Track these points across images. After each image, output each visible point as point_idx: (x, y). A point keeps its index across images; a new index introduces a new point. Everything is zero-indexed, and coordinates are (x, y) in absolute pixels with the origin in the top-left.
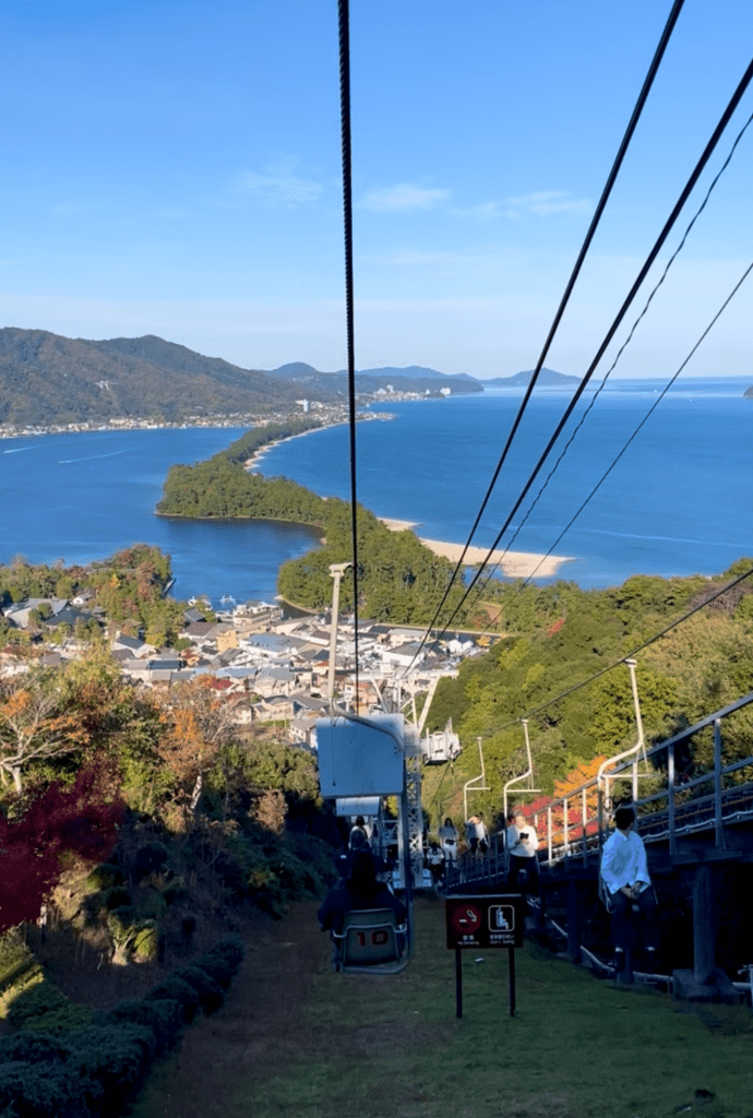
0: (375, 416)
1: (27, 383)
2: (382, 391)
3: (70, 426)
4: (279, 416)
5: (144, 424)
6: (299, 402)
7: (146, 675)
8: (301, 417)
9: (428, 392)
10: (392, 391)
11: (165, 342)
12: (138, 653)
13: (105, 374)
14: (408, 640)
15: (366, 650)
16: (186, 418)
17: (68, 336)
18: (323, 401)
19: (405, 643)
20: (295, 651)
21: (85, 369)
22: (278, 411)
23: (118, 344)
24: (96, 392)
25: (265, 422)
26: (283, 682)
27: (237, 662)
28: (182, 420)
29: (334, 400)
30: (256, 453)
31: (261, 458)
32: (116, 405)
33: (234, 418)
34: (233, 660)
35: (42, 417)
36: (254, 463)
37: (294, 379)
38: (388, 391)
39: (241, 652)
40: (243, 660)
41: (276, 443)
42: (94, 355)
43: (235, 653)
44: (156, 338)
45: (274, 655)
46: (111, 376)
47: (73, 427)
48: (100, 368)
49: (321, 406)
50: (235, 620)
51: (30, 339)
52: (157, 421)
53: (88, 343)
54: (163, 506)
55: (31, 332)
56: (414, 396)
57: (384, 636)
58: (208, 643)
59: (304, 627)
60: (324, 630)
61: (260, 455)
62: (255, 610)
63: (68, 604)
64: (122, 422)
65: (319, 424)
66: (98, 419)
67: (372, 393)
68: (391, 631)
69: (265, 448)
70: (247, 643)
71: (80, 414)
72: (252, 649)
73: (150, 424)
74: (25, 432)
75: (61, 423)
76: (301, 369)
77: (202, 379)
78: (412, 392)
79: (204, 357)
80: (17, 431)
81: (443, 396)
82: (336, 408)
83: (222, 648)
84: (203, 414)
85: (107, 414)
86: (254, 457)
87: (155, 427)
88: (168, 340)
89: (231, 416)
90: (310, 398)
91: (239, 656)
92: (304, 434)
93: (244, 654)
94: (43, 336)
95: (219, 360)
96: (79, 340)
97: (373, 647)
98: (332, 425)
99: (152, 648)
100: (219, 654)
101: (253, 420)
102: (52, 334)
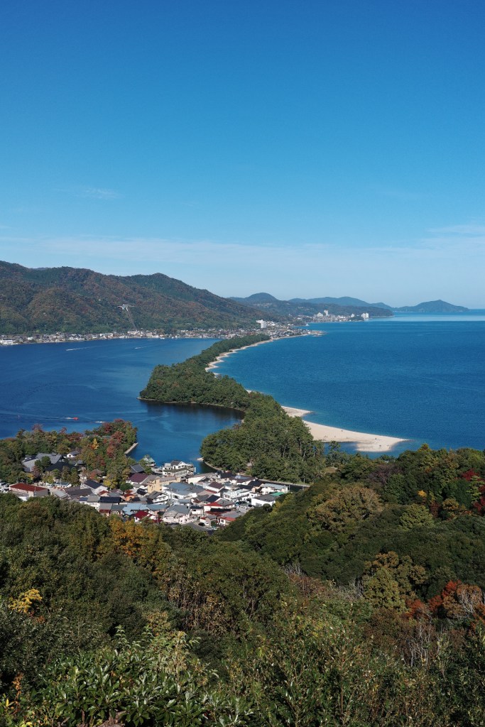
0: (309, 333)
1: (74, 305)
2: (320, 315)
3: (101, 335)
4: (242, 331)
5: (150, 335)
6: (259, 322)
7: (97, 506)
8: (258, 332)
9: (353, 316)
10: (327, 314)
11: (168, 278)
12: (96, 491)
13: (127, 299)
14: (272, 491)
15: (244, 496)
16: (178, 331)
17: (103, 273)
18: (275, 321)
19: (271, 493)
20: (195, 495)
21: (114, 296)
22: (241, 327)
23: (138, 278)
24: (119, 311)
25: (232, 336)
26: (181, 514)
27: (158, 500)
28: (175, 333)
29: (284, 320)
30: (218, 358)
31: (221, 361)
32: (131, 321)
33: (211, 332)
34: (155, 499)
35: (82, 328)
36: (215, 365)
37: (259, 305)
38: (324, 314)
39: (161, 494)
40: (162, 499)
41: (234, 351)
42: (121, 286)
43: (156, 494)
44: (162, 275)
45: (181, 497)
46: (131, 301)
47: (103, 336)
48: (124, 295)
49: (274, 325)
50: (164, 473)
51: (78, 274)
52: (158, 333)
53: (117, 278)
54: (143, 394)
55: (78, 270)
56: (342, 319)
57: (258, 488)
58: (142, 487)
59: (206, 480)
60: (219, 482)
61: (221, 359)
62: (177, 467)
63: (62, 458)
64: (135, 333)
65: (268, 338)
66: (119, 331)
67: (312, 315)
68: (262, 485)
69: (226, 355)
70: (166, 488)
71: (107, 326)
72: (168, 493)
73: (154, 335)
74: (71, 339)
75: (94, 333)
76: (264, 297)
77: (193, 304)
78: (341, 315)
79: (195, 289)
80: (66, 337)
81: (362, 319)
82: (284, 326)
83: (149, 490)
84: (190, 329)
85: (125, 328)
86: (216, 360)
87: (157, 337)
88: (170, 276)
89: (210, 330)
90: (267, 318)
91: (160, 496)
92: (256, 345)
93: (163, 495)
94: (87, 273)
95: (205, 291)
96: (111, 276)
97: (248, 495)
98: (277, 339)
99: (105, 489)
100: (147, 494)
101: (224, 334)
102: (93, 272)
